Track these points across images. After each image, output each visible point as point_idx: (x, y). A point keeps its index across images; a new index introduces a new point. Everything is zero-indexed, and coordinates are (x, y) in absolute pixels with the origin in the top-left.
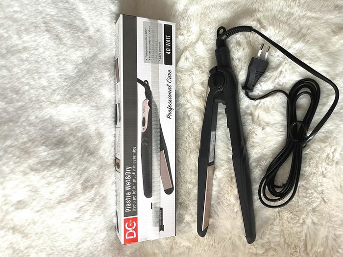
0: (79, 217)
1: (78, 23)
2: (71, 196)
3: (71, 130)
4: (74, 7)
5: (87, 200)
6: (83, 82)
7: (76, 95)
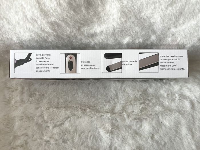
0: (27, 19)
1: (182, 19)
2: (45, 12)
3: (99, 13)
4: (194, 17)
5: (43, 26)
6: (136, 23)
7: (126, 17)
